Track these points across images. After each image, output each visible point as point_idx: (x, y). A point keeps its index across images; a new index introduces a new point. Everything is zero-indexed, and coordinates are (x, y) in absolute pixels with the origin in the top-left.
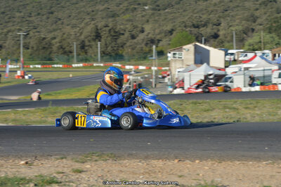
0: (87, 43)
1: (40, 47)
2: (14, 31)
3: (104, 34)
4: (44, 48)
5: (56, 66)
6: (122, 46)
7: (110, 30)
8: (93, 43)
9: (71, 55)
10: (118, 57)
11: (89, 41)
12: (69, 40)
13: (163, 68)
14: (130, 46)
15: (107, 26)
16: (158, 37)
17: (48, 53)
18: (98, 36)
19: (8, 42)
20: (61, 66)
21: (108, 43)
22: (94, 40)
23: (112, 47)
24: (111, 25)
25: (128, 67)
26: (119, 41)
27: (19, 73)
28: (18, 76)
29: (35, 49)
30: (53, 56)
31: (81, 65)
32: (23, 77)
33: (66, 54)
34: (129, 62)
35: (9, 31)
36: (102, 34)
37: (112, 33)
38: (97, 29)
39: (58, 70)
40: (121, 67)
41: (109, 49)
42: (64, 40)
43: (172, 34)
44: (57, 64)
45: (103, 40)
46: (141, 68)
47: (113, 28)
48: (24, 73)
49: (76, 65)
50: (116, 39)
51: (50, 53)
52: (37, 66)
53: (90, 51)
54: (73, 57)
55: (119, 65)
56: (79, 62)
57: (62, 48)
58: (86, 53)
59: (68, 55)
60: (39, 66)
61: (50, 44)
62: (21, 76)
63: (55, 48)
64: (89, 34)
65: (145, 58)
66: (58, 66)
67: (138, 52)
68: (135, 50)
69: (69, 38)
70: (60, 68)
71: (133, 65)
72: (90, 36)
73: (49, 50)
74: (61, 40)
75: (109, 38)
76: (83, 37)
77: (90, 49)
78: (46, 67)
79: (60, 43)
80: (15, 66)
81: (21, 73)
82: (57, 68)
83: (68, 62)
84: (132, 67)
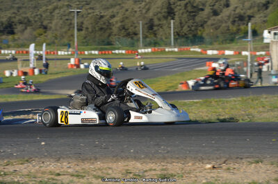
0: (156, 22)
1: (97, 29)
2: (61, 8)
3: (179, 10)
4: (101, 29)
5: (117, 52)
6: (202, 26)
7: (187, 4)
8: (165, 22)
9: (135, 38)
10: (196, 39)
11: (159, 19)
12: (133, 19)
13: (258, 53)
14: (212, 25)
16: (249, 12)
17: (107, 35)
18: (170, 13)
19: (54, 22)
20: (124, 52)
21: (183, 21)
22: (166, 18)
23: (189, 27)
25: (210, 52)
26: (198, 19)
27: (73, 61)
28: (72, 65)
29: (90, 30)
30: (113, 38)
31: (150, 50)
32: (78, 66)
33: (130, 36)
34: (211, 45)
35: (55, 8)
36: (176, 10)
37: (189, 9)
38: (170, 4)
39: (120, 57)
40: (201, 53)
41: (185, 29)
42: (127, 18)
43: (267, 8)
44: (118, 49)
45: (176, 17)
46: (228, 53)
47: (190, 2)
48: (79, 61)
49: (143, 51)
50: (195, 16)
51: (109, 36)
52: (93, 52)
53: (161, 33)
54: (138, 40)
55: (199, 50)
56: (146, 46)
57: (124, 28)
58: (155, 35)
59: (132, 38)
60: (96, 52)
61: (109, 25)
62: (75, 65)
63: (115, 29)
64: (159, 10)
65: (232, 40)
66: (120, 51)
67: (222, 33)
68: (219, 30)
69: (134, 16)
70: (122, 54)
71: (217, 50)
72: (160, 13)
73: (108, 31)
74: (123, 18)
75: (185, 15)
76: (150, 14)
77: (161, 29)
78: (105, 54)
79: (122, 22)
80: (66, 53)
81: (75, 61)
82: (119, 54)
83: (133, 46)
84: (215, 52)
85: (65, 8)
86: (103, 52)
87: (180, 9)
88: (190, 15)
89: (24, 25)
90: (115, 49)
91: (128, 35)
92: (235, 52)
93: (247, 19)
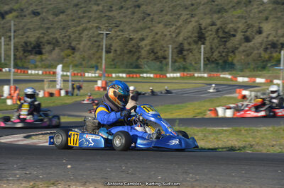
0: (186, 47)
1: (126, 51)
2: (90, 29)
4: (130, 51)
5: (145, 75)
6: (233, 52)
7: (218, 29)
8: (195, 47)
9: (164, 62)
10: (227, 65)
11: (189, 44)
12: (163, 42)
14: (244, 51)
15: (213, 24)
17: (135, 58)
18: (201, 38)
19: (83, 43)
20: (152, 76)
21: (214, 46)
22: (196, 42)
23: (219, 52)
24: (219, 23)
25: (240, 79)
26: (229, 45)
27: (100, 83)
28: (99, 87)
29: (118, 52)
30: (141, 62)
31: (178, 75)
32: (105, 89)
33: (159, 60)
34: (242, 72)
35: (84, 29)
36: (206, 35)
37: (221, 34)
38: (201, 29)
39: (148, 81)
40: (231, 80)
41: (216, 55)
42: (156, 41)
44: (147, 72)
45: (207, 42)
46: (259, 80)
47: (221, 27)
48: (106, 83)
49: (172, 75)
50: (226, 41)
51: (138, 59)
52: (121, 75)
53: (190, 57)
54: (167, 64)
55: (229, 77)
56: (175, 70)
57: (153, 52)
58: (185, 59)
59: (161, 62)
60: (124, 75)
61: (138, 48)
62: (102, 87)
63: (144, 53)
64: (189, 34)
65: (264, 68)
66: (148, 75)
67: (254, 60)
68: (250, 57)
69: (163, 40)
70: (150, 78)
71: (248, 77)
72: (191, 37)
73: (137, 54)
74: (153, 41)
75: (216, 41)
76: (180, 39)
77: (191, 54)
78: (133, 77)
79: (151, 45)
80: (93, 75)
81: (102, 84)
82: (147, 77)
83: (162, 70)
84: (246, 79)
85: (94, 30)
86: (131, 75)
87: (211, 34)
88: (221, 41)
89: (52, 46)
90: (143, 72)
91: (157, 59)
92: (267, 80)
93: (280, 47)
